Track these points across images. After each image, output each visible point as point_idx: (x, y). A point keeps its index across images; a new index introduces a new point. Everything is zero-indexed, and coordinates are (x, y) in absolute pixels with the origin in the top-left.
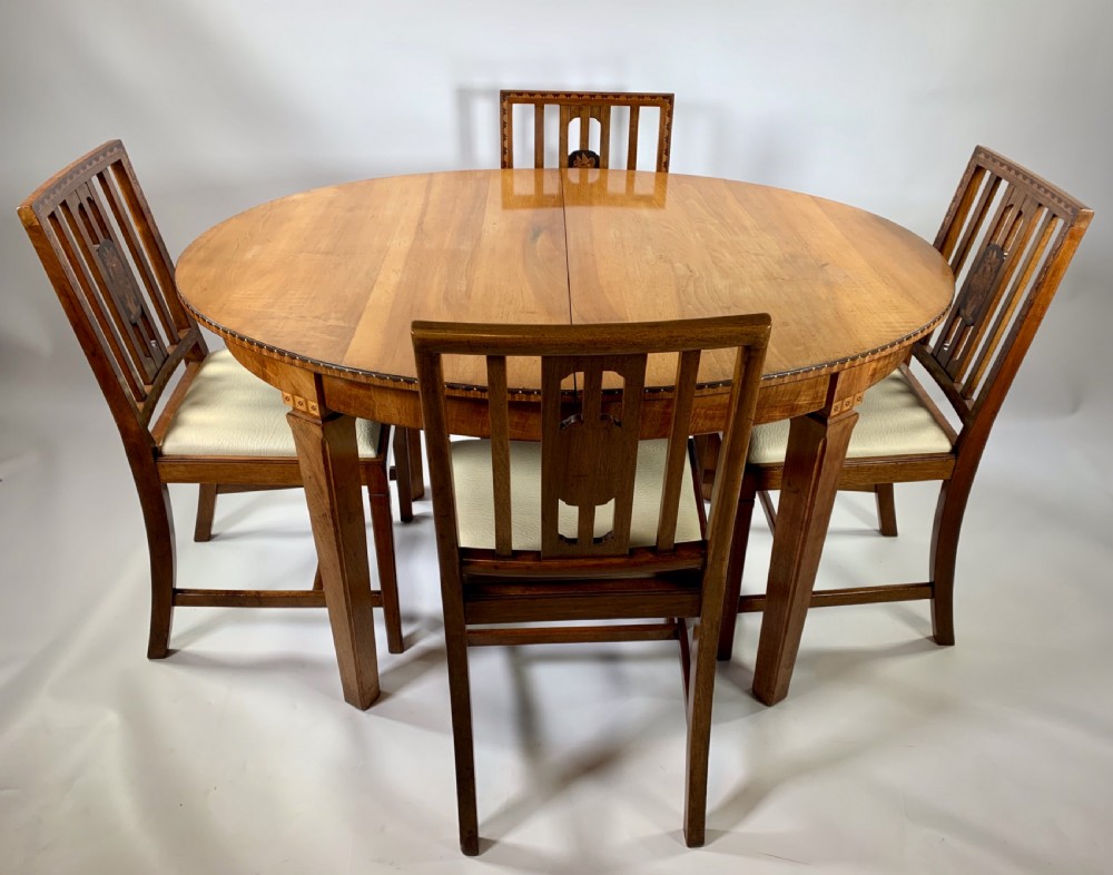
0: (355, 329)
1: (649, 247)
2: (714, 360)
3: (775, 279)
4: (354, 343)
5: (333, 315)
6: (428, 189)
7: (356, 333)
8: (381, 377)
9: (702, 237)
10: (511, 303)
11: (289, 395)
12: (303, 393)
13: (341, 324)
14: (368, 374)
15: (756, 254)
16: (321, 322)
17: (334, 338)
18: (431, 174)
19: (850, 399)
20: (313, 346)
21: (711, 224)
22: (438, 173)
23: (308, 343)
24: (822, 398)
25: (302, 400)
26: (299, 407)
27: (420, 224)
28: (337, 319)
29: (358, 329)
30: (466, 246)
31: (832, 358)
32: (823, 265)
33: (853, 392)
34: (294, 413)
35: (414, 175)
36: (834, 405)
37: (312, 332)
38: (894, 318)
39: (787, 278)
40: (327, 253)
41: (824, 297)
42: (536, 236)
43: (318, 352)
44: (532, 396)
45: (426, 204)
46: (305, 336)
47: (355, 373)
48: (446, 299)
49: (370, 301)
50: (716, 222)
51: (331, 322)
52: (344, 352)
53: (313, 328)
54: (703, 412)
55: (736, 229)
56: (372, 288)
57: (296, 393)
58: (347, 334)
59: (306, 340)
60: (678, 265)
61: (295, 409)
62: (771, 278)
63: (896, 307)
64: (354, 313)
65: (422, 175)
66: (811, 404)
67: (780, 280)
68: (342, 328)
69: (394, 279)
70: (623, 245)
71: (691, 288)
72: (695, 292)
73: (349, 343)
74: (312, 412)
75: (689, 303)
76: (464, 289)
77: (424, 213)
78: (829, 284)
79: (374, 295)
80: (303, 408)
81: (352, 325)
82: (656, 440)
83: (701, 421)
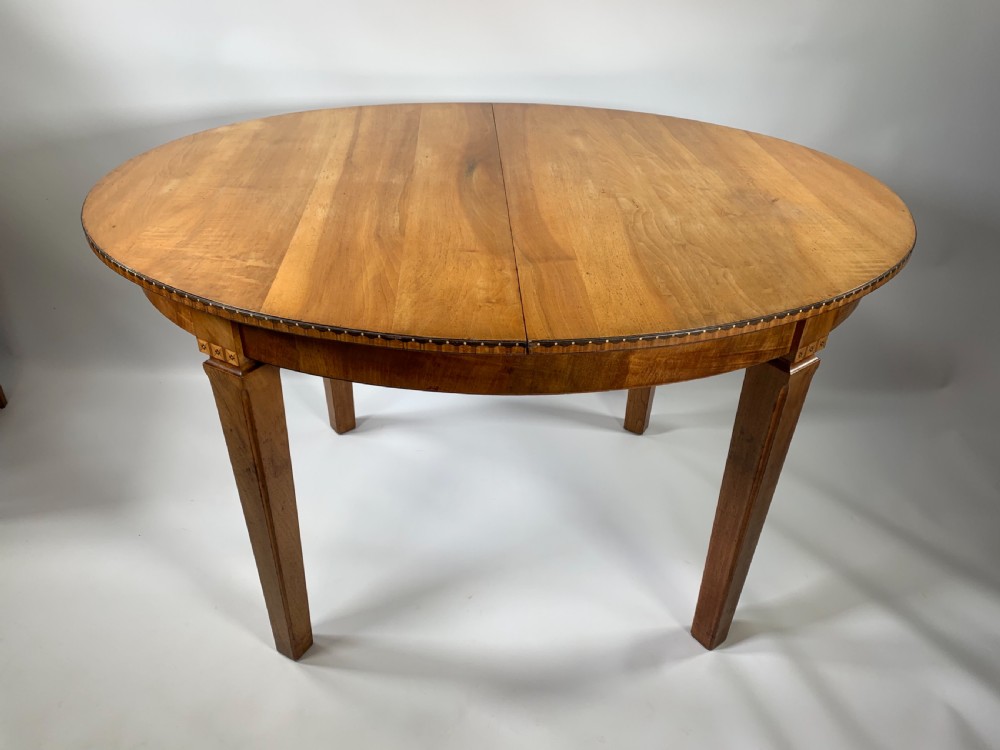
0: (275, 271)
1: (590, 181)
2: (677, 304)
3: (727, 214)
4: (277, 286)
5: (253, 255)
6: (358, 122)
7: (278, 275)
8: (306, 326)
9: (643, 171)
10: (448, 240)
11: (205, 343)
12: (219, 340)
13: (261, 264)
14: (289, 323)
15: (702, 189)
16: (239, 262)
17: (253, 281)
18: (360, 108)
19: (815, 344)
20: (229, 290)
21: (652, 158)
22: (368, 107)
23: (225, 287)
24: (787, 343)
25: (218, 348)
26: (217, 356)
27: (349, 156)
28: (257, 259)
29: (282, 269)
30: (398, 180)
31: (807, 302)
32: (774, 201)
33: (817, 337)
34: (211, 362)
35: (343, 109)
36: (799, 351)
37: (228, 275)
38: (860, 257)
39: (739, 214)
40: (249, 187)
41: (781, 234)
42: (471, 169)
43: (233, 297)
44: (478, 348)
45: (356, 136)
46: (220, 279)
47: (275, 320)
48: (378, 237)
49: (295, 237)
50: (655, 155)
51: (250, 262)
52: (263, 297)
53: (231, 270)
54: (664, 360)
55: (677, 163)
56: (298, 224)
57: (212, 340)
58: (269, 276)
59: (221, 283)
60: (623, 200)
61: (212, 358)
62: (722, 213)
63: (860, 246)
64: (276, 252)
65: (351, 109)
66: (775, 350)
67: (732, 216)
68: (262, 268)
69: (321, 214)
70: (562, 179)
71: (640, 225)
72: (645, 228)
73: (268, 288)
74: (231, 361)
75: (640, 241)
76: (397, 225)
77: (353, 145)
78: (784, 221)
79: (299, 232)
80: (220, 357)
81: (274, 265)
82: (611, 392)
83: (660, 372)
